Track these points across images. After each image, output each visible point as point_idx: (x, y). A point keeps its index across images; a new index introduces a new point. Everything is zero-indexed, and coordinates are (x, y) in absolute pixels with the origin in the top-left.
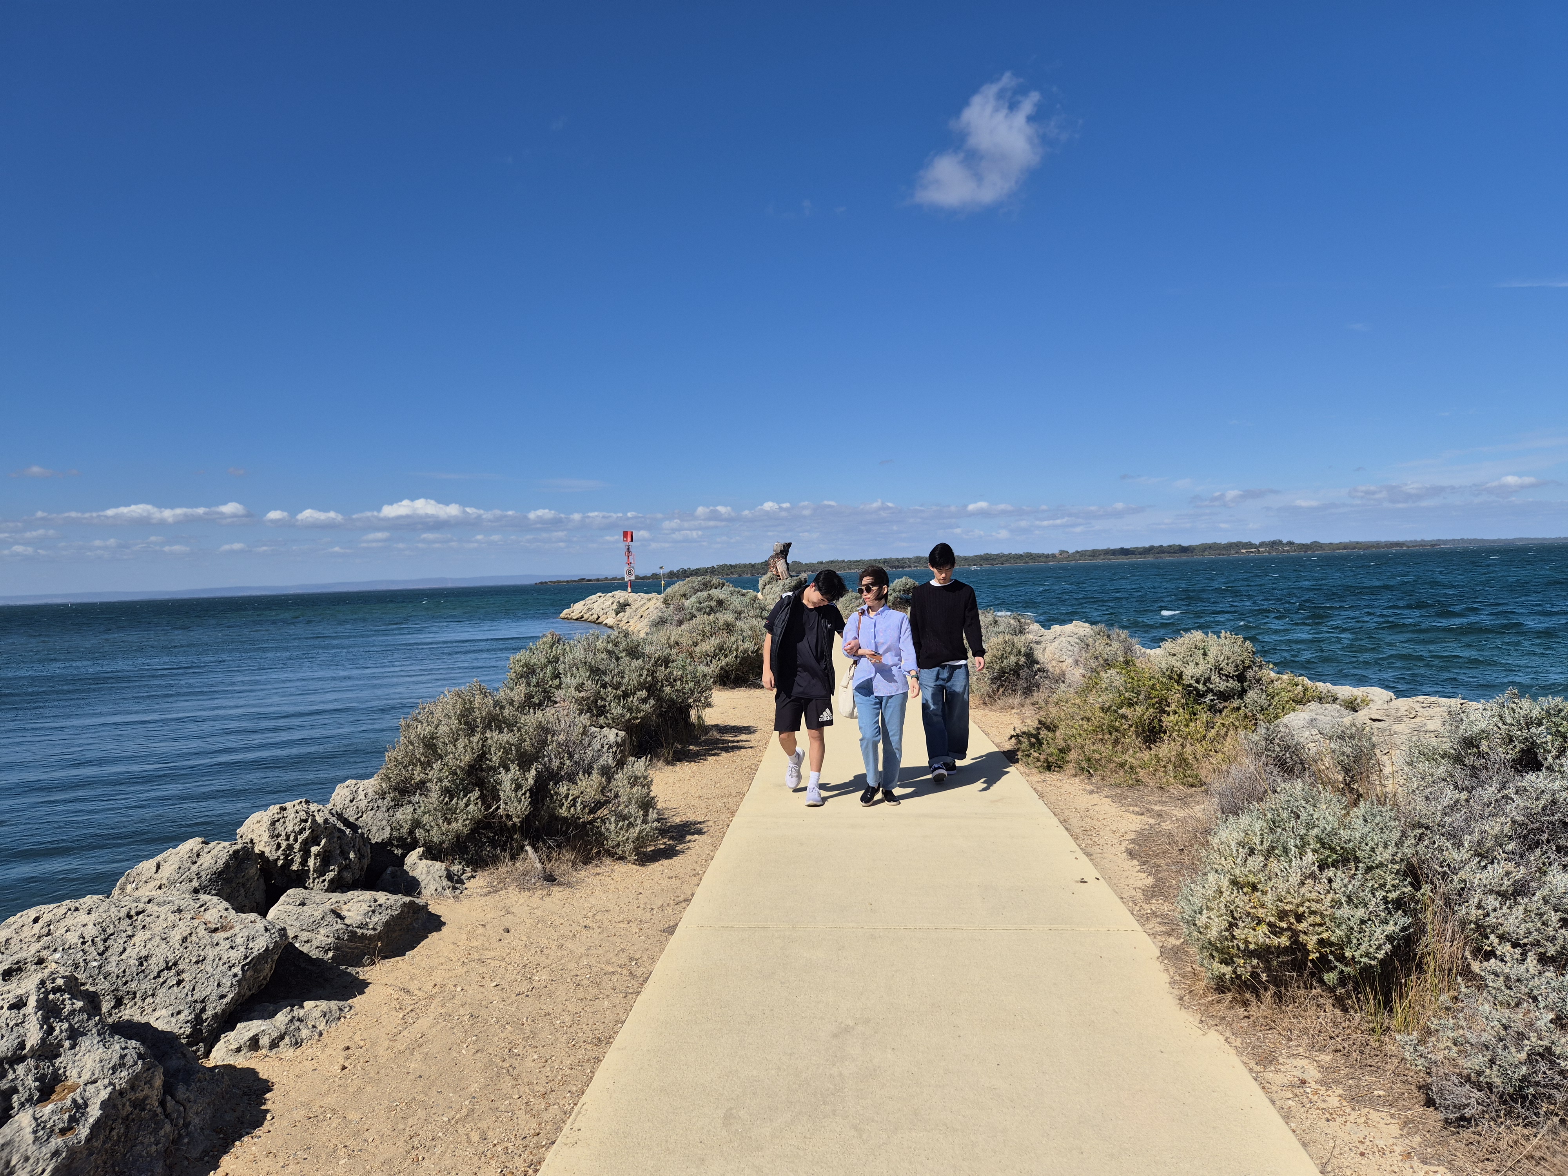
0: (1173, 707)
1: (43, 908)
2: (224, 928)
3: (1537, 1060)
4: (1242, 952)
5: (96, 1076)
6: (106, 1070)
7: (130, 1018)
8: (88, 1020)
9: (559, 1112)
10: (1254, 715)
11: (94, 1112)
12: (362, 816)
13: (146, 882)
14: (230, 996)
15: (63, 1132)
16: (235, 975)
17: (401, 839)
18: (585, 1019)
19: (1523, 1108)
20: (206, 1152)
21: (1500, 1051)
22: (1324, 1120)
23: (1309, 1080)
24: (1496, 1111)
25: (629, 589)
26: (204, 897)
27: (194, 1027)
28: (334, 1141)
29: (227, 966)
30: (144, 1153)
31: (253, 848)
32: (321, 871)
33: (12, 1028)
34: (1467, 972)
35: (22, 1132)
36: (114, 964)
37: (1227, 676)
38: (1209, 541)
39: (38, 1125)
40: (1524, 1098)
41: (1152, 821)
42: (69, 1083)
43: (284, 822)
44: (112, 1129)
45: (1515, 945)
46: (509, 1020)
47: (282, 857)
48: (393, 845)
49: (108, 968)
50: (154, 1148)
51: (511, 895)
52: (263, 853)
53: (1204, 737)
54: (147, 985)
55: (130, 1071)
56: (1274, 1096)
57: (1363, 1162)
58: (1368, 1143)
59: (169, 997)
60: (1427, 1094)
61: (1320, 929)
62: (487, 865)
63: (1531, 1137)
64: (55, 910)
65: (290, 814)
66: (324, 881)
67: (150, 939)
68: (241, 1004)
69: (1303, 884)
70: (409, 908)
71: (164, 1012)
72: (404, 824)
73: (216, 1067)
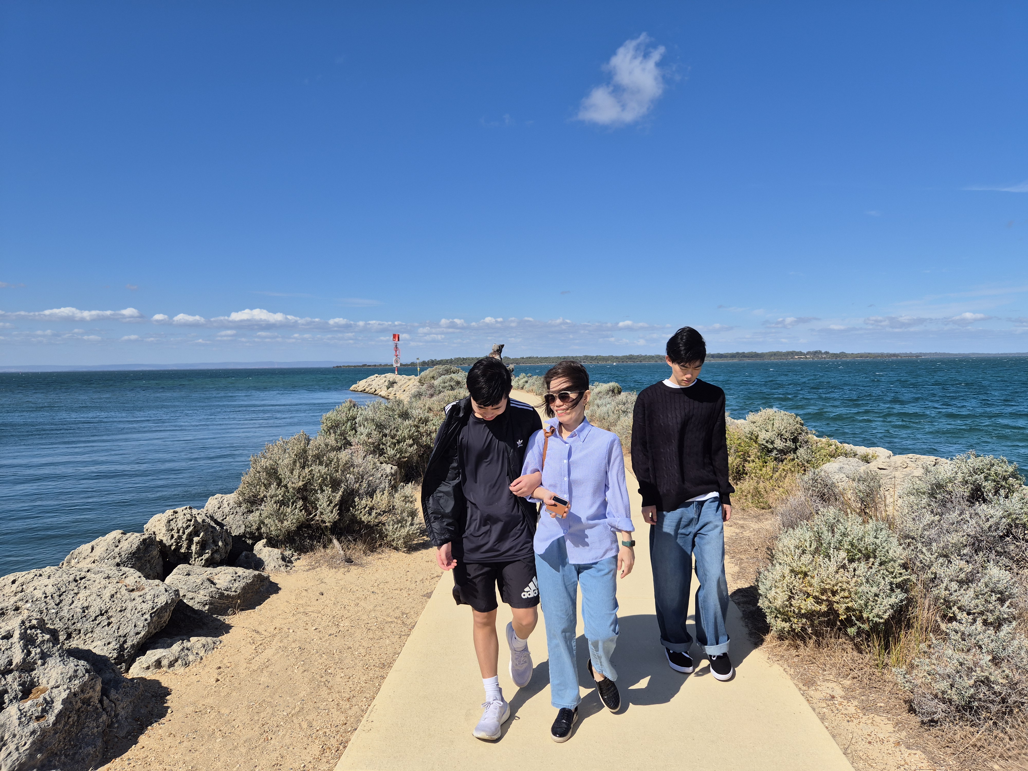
0: (752, 458)
1: (18, 574)
2: (138, 589)
3: (980, 685)
4: (796, 614)
5: (59, 683)
6: (65, 680)
7: (76, 646)
8: (53, 647)
9: (358, 710)
10: (803, 464)
11: (58, 706)
12: (226, 518)
13: (84, 558)
14: (143, 633)
15: (38, 718)
16: (146, 620)
17: (251, 533)
18: (374, 652)
19: (970, 715)
20: (129, 733)
21: (957, 679)
22: (846, 721)
23: (837, 696)
24: (954, 717)
25: (396, 372)
26: (124, 569)
27: (119, 653)
28: (212, 727)
29: (140, 613)
30: (90, 733)
31: (155, 538)
32: (200, 554)
33: (3, 651)
34: (937, 630)
35: (11, 719)
36: (66, 611)
37: (786, 439)
38: (774, 350)
39: (22, 714)
40: (971, 708)
41: (737, 531)
42: (41, 687)
43: (176, 521)
44: (69, 718)
45: (969, 614)
46: (325, 651)
47: (174, 544)
48: (246, 537)
49: (62, 614)
50: (96, 730)
51: (323, 571)
52: (162, 541)
53: (772, 477)
54: (88, 625)
55: (81, 680)
56: (815, 705)
57: (870, 748)
58: (873, 736)
59: (103, 633)
60: (911, 706)
61: (847, 600)
62: (308, 551)
63: (975, 733)
64: (26, 576)
65: (180, 515)
66: (202, 560)
67: (89, 596)
68: (149, 638)
69: (837, 572)
70: (258, 578)
71: (99, 643)
72: (254, 524)
73: (133, 679)
